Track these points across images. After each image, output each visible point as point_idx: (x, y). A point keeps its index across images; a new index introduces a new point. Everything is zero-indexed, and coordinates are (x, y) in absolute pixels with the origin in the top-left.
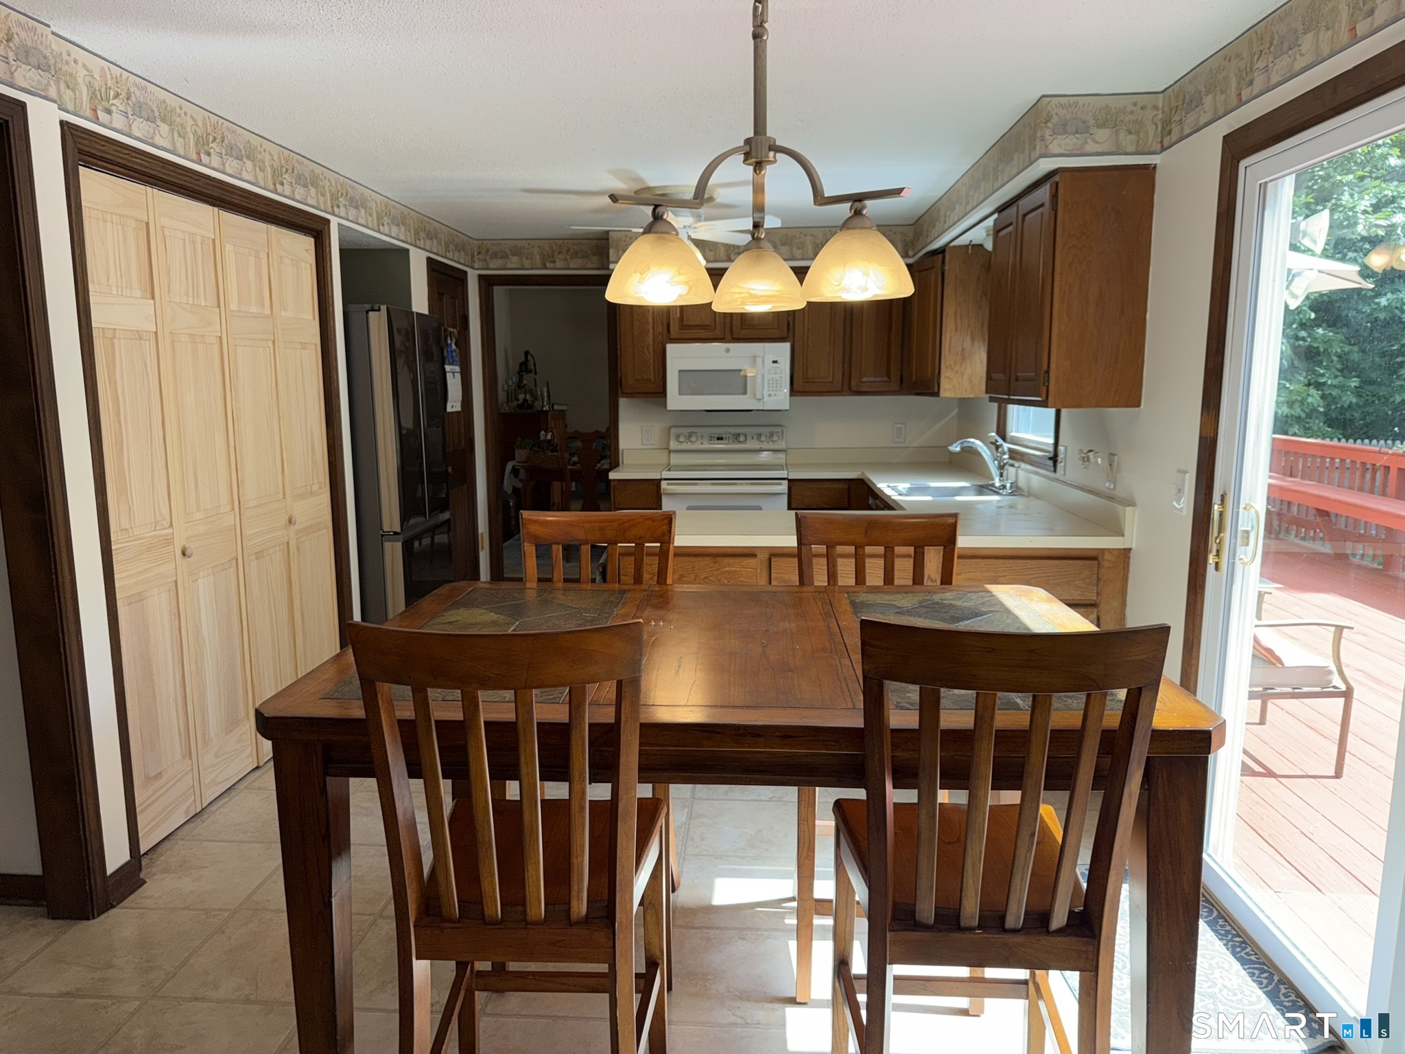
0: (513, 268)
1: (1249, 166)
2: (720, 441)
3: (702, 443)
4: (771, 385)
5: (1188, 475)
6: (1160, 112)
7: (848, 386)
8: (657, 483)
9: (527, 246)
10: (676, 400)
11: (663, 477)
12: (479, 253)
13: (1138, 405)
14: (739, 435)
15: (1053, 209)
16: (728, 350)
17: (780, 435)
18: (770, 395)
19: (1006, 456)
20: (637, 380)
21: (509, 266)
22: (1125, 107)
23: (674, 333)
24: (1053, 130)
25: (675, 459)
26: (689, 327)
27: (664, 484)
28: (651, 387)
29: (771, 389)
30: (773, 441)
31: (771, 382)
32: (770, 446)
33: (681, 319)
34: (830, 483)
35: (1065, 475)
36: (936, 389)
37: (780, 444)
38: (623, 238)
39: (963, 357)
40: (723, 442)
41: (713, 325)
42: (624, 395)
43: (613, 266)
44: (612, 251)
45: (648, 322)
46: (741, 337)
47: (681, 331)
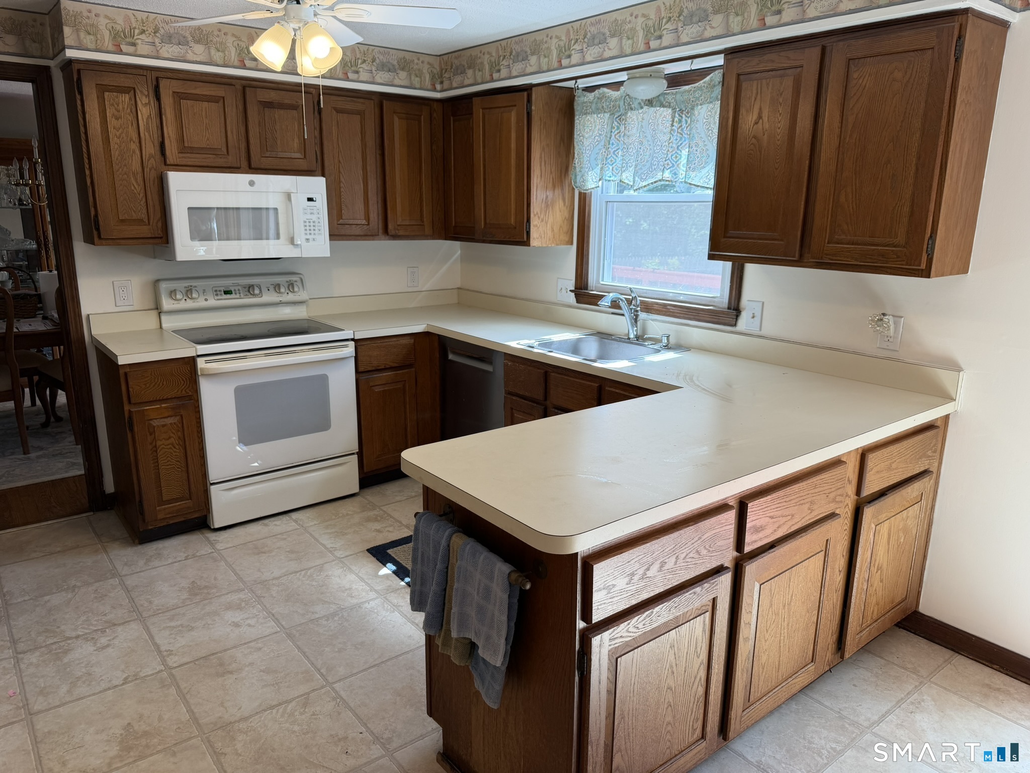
2: (228, 296)
3: (206, 300)
4: (308, 228)
7: (387, 231)
8: (191, 361)
10: (186, 247)
11: (199, 353)
13: (967, 271)
14: (251, 287)
16: (252, 183)
17: (294, 285)
18: (307, 240)
19: (639, 309)
20: (123, 221)
23: (171, 159)
25: (171, 323)
26: (192, 150)
27: (201, 363)
28: (145, 231)
29: (308, 232)
30: (294, 292)
31: (307, 224)
32: (291, 297)
33: (181, 139)
34: (395, 339)
35: (760, 330)
36: (525, 239)
37: (302, 295)
38: (85, 14)
39: (547, 206)
40: (233, 296)
41: (224, 150)
42: (104, 242)
43: (70, 53)
44: (67, 31)
45: (131, 140)
46: (262, 167)
47: (181, 155)
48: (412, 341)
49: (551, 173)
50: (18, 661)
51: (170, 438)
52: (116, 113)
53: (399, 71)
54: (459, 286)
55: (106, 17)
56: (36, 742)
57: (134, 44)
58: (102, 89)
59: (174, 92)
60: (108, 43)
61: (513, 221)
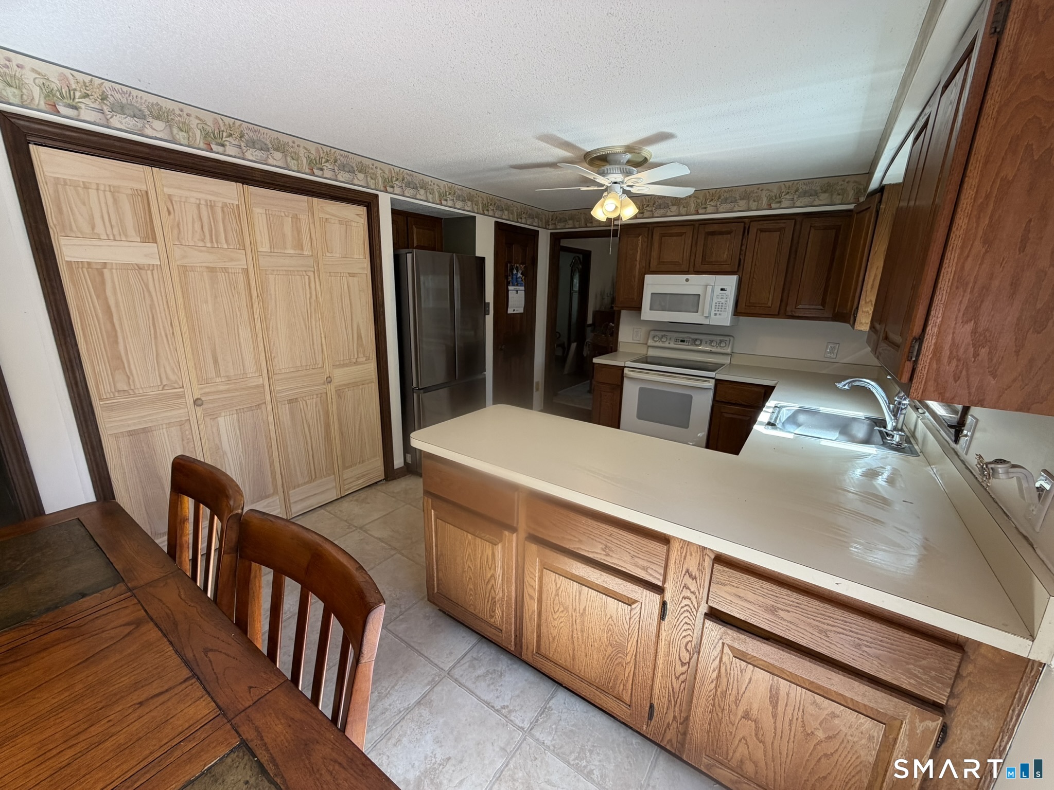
0: (569, 228)
2: (682, 343)
3: (670, 343)
4: (717, 307)
7: (784, 312)
8: (622, 369)
9: (577, 214)
10: (647, 313)
11: (628, 366)
12: (552, 220)
14: (696, 340)
16: (687, 280)
17: (727, 343)
18: (716, 314)
20: (625, 298)
21: (567, 226)
23: (653, 268)
25: (653, 352)
26: (663, 263)
27: (626, 370)
28: (633, 304)
29: (717, 309)
30: (721, 347)
31: (718, 305)
32: (719, 350)
33: (661, 258)
34: (749, 386)
36: (851, 322)
37: (727, 350)
40: (685, 343)
41: (681, 262)
47: (658, 266)
51: (607, 401)
52: (632, 248)
53: (820, 194)
57: (643, 213)
58: (628, 236)
59: (659, 233)
61: (848, 307)
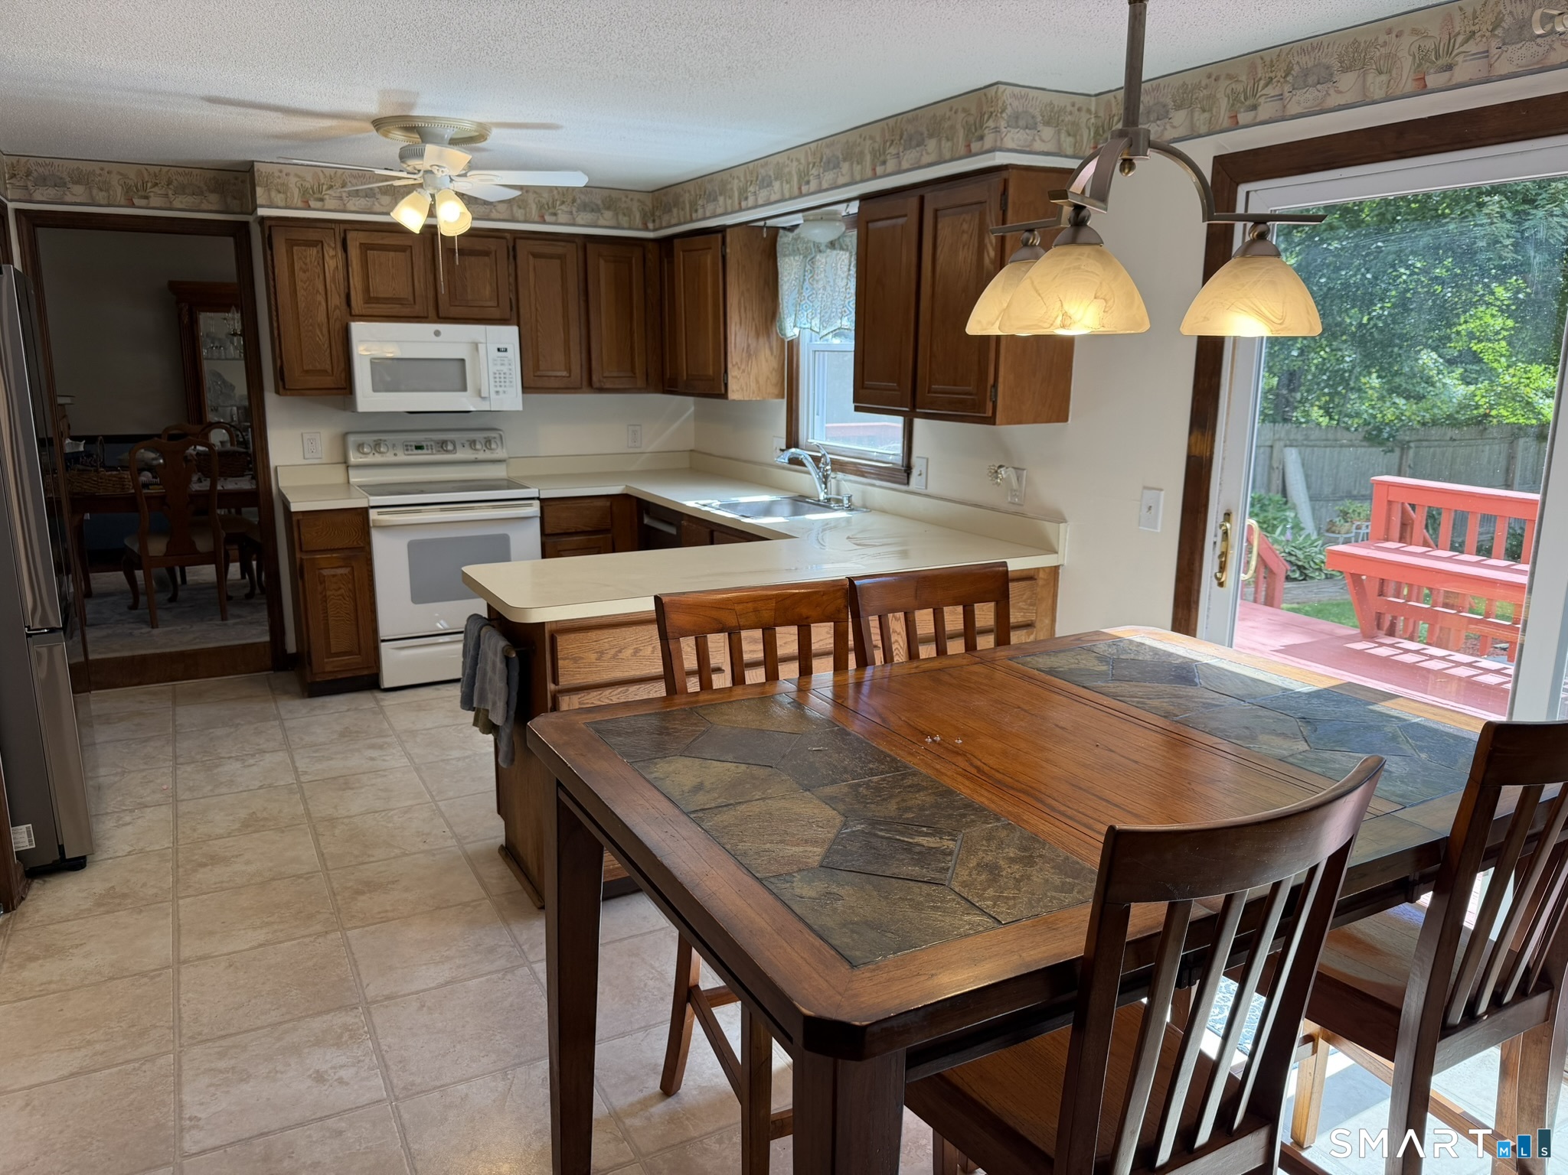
0: (75, 201)
1: (1256, 191)
2: (420, 451)
3: (395, 455)
4: (498, 380)
5: (1163, 493)
6: (1093, 116)
7: (590, 383)
8: (364, 512)
9: (98, 172)
10: (368, 398)
11: (372, 504)
12: (13, 176)
13: (1066, 420)
14: (444, 442)
15: (1001, 208)
16: (437, 333)
17: (493, 441)
18: (497, 392)
19: (829, 467)
20: (307, 372)
21: (69, 198)
22: (1065, 107)
23: (356, 309)
24: (1008, 123)
25: (356, 477)
26: (378, 300)
27: (373, 515)
28: (328, 381)
29: (498, 384)
30: (491, 449)
31: (497, 376)
32: (488, 455)
33: (367, 289)
34: (589, 501)
35: (926, 488)
36: (723, 391)
37: (499, 453)
38: (277, 174)
39: (749, 356)
40: (424, 451)
41: (411, 298)
42: (288, 392)
43: (262, 212)
44: (259, 191)
45: (318, 291)
46: (451, 316)
47: (366, 306)
48: (608, 504)
49: (753, 319)
50: (175, 769)
51: (340, 588)
52: (304, 266)
53: (603, 211)
54: (692, 447)
55: (297, 175)
56: (176, 816)
57: (322, 200)
58: (291, 243)
59: (361, 244)
60: (297, 200)
61: (711, 372)
